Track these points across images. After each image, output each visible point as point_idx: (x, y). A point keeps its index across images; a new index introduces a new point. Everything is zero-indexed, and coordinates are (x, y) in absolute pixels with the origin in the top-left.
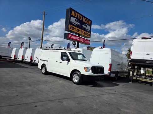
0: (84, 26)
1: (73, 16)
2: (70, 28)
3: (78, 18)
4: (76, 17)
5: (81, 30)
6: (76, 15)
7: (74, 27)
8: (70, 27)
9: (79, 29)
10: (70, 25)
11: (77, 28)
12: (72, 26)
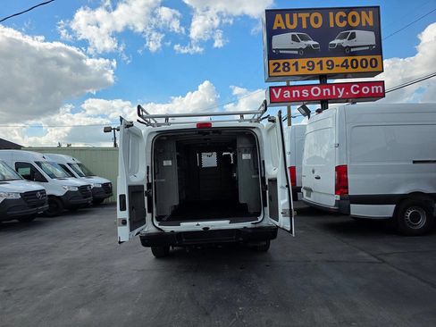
0: (336, 42)
1: (280, 31)
2: (275, 71)
3: (304, 26)
4: (294, 26)
5: (324, 60)
6: (292, 23)
7: (292, 61)
8: (273, 68)
9: (316, 60)
10: (272, 62)
11: (302, 62)
12: (281, 62)
